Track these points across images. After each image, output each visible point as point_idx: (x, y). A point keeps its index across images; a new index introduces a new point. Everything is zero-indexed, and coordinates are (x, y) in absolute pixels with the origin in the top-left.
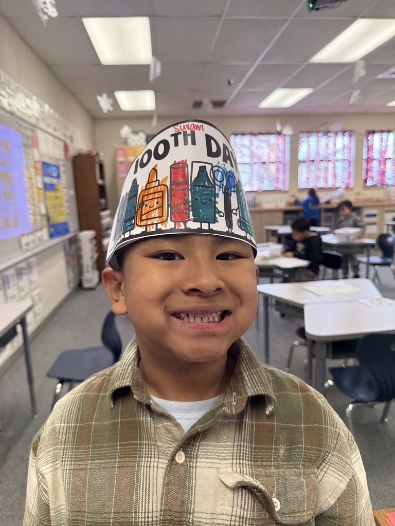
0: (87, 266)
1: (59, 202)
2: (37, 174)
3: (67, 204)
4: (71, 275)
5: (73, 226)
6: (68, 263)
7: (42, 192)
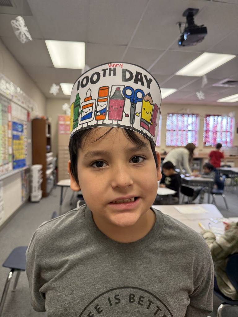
0: (35, 188)
1: (21, 146)
2: (9, 129)
3: (26, 148)
4: (25, 193)
5: (28, 162)
6: (23, 185)
7: (11, 140)
